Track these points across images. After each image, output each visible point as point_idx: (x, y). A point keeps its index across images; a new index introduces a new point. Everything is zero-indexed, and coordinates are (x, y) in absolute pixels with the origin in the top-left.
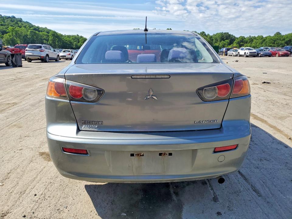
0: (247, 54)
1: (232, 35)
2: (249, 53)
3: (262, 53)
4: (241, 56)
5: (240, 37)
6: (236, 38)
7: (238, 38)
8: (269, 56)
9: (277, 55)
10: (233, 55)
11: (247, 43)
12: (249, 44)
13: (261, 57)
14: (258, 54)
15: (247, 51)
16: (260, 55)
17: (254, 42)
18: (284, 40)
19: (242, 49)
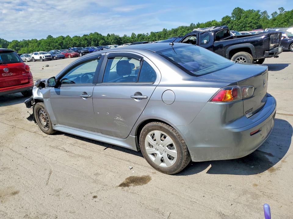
0: (43, 58)
1: (3, 40)
2: (44, 57)
3: (56, 56)
4: (36, 60)
5: (13, 41)
6: (9, 42)
7: (11, 43)
8: (63, 58)
9: (69, 56)
10: (26, 61)
11: (22, 47)
12: (26, 48)
13: (56, 59)
14: (53, 57)
15: (42, 55)
16: (55, 58)
17: (30, 46)
18: (57, 42)
19: (36, 54)
